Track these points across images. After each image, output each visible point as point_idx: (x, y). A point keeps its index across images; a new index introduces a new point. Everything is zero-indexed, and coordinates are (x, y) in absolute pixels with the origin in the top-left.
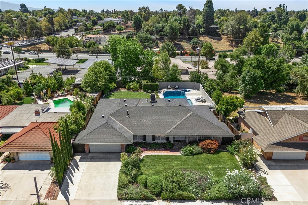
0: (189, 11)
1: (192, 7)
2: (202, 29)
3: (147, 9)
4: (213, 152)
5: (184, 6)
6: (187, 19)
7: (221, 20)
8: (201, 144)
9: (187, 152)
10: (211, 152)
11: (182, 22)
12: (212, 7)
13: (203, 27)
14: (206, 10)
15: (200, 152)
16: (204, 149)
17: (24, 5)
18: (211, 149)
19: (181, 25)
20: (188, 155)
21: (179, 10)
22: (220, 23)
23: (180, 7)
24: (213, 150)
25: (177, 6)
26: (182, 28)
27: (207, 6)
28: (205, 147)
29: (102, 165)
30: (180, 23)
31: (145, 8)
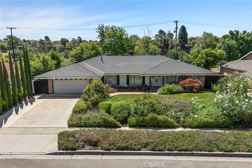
0: (168, 34)
1: (170, 31)
2: (179, 47)
3: (136, 36)
4: (195, 90)
5: (164, 31)
6: (167, 40)
7: (193, 41)
8: (181, 83)
9: (164, 90)
10: (193, 90)
11: (163, 42)
12: (186, 31)
13: (180, 46)
14: (181, 34)
15: (181, 91)
16: (185, 88)
17: (48, 37)
18: (193, 87)
19: (162, 44)
20: (166, 94)
21: (160, 34)
22: (192, 44)
23: (161, 32)
24: (195, 89)
25: (159, 31)
26: (163, 46)
27: (182, 30)
28: (186, 85)
29: (62, 101)
30: (161, 43)
31: (135, 36)
